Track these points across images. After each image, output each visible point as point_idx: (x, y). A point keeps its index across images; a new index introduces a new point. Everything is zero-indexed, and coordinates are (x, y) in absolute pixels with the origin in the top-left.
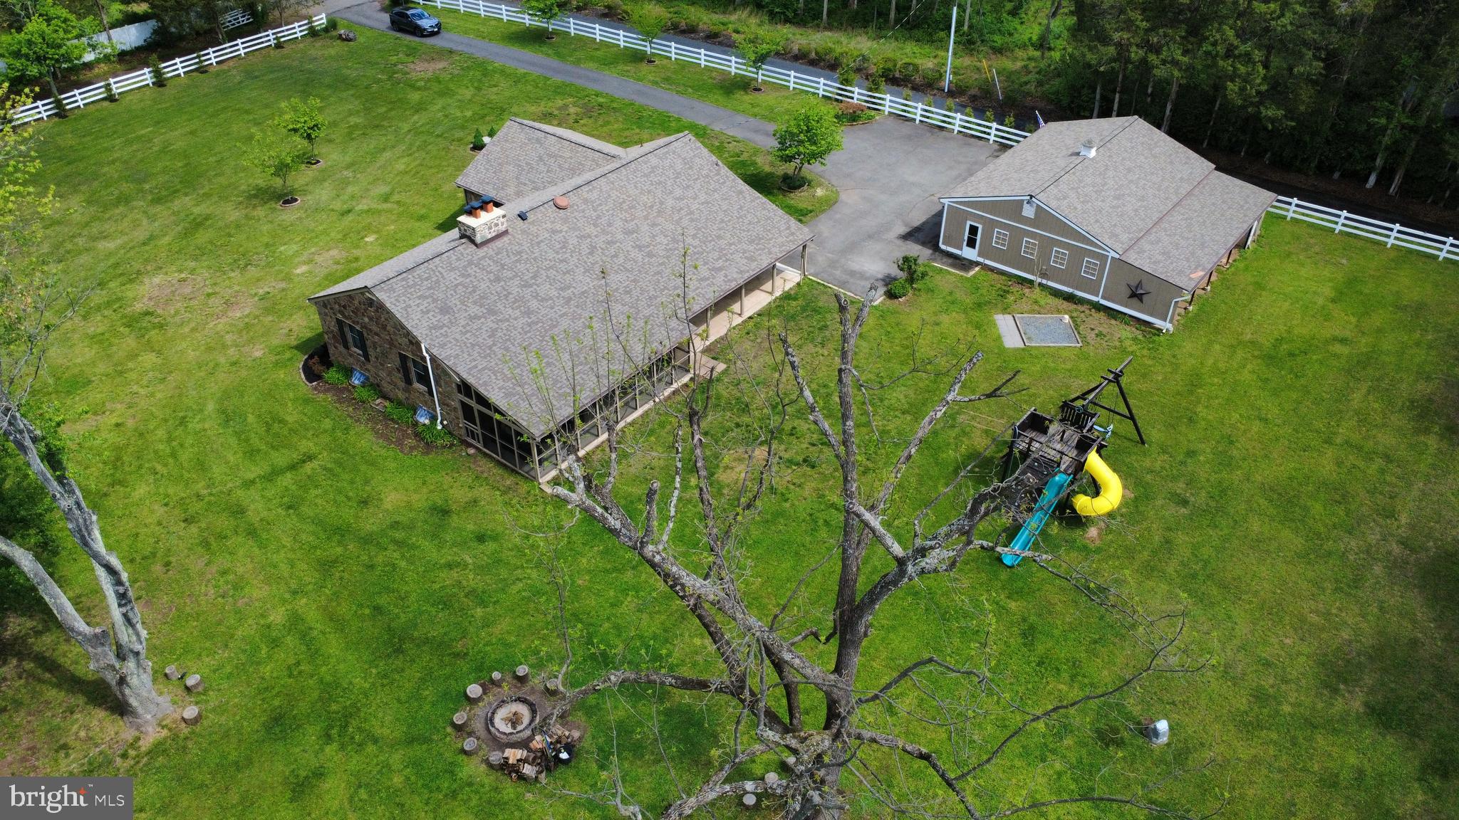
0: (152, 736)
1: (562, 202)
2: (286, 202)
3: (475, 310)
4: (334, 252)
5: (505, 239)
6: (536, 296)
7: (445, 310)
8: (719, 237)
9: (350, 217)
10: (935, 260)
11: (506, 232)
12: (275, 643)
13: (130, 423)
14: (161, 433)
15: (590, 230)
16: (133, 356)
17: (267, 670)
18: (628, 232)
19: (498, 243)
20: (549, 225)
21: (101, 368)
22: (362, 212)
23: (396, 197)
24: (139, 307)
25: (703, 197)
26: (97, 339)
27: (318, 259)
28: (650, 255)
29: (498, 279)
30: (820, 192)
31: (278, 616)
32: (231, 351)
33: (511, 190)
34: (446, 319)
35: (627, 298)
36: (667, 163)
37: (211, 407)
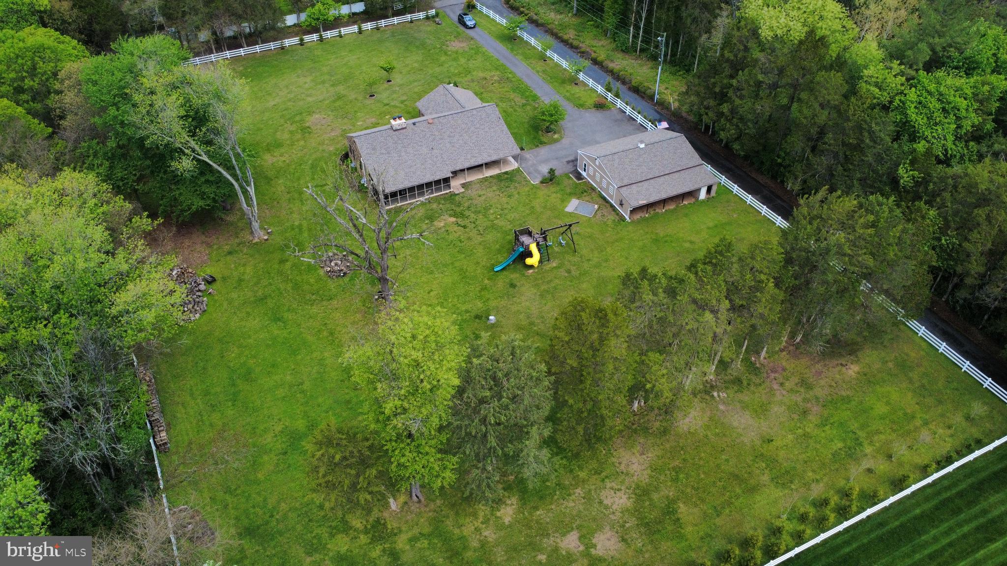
0: (256, 240)
1: (431, 121)
2: (371, 96)
3: (384, 151)
4: (373, 119)
5: (404, 130)
6: (406, 151)
7: (374, 149)
8: (483, 146)
9: (387, 107)
10: (571, 173)
11: (405, 128)
12: (293, 229)
13: (287, 162)
14: (294, 167)
15: (437, 133)
16: (298, 140)
17: (287, 235)
18: (449, 136)
19: (401, 131)
20: (422, 128)
21: (288, 142)
22: (393, 106)
23: (405, 103)
24: (307, 125)
25: (487, 129)
26: (291, 132)
27: (368, 120)
28: (453, 146)
29: (396, 143)
31: (296, 223)
32: (325, 146)
33: (429, 111)
34: (373, 152)
35: (435, 159)
36: (479, 114)
37: (310, 162)
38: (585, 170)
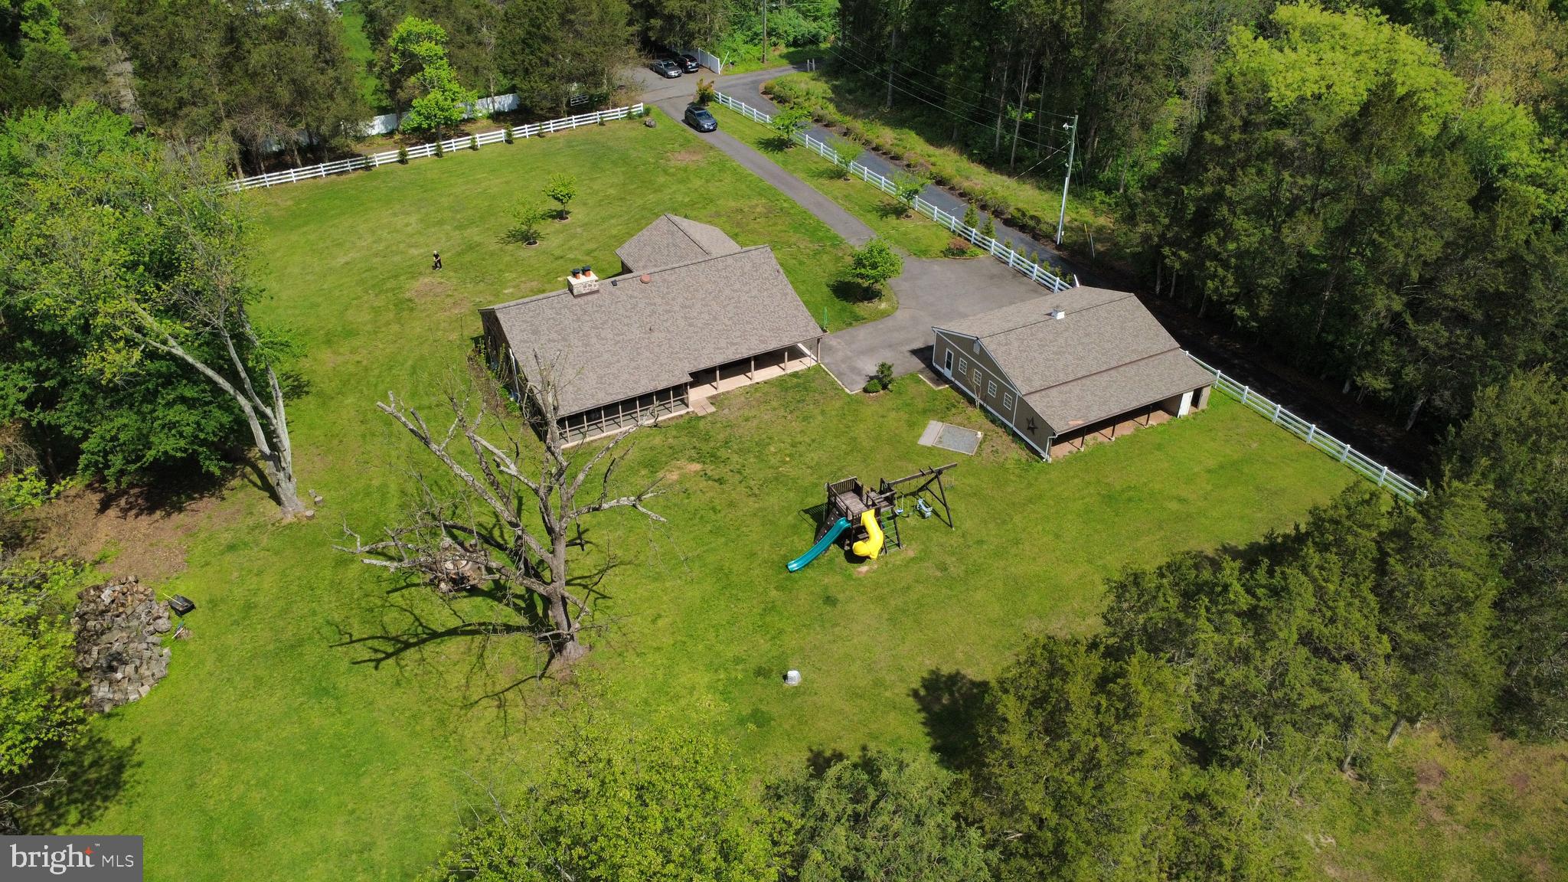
0: (290, 519)
1: (645, 279)
2: (530, 244)
3: (554, 336)
4: (534, 284)
5: (596, 296)
6: (598, 336)
7: (535, 332)
8: (748, 322)
9: (560, 262)
10: (921, 372)
11: (597, 291)
12: (368, 494)
13: (365, 363)
14: (376, 372)
15: (658, 300)
16: (388, 324)
17: (356, 506)
18: (684, 307)
19: (590, 298)
20: (630, 292)
21: (369, 327)
22: (571, 260)
23: (595, 254)
24: (407, 295)
25: (754, 293)
26: (376, 311)
27: (522, 286)
28: (690, 325)
29: (578, 320)
30: (883, 306)
31: (376, 483)
32: (440, 333)
33: (641, 264)
34: (533, 338)
35: (656, 350)
36: (739, 264)
37: (410, 363)
38: (949, 366)
